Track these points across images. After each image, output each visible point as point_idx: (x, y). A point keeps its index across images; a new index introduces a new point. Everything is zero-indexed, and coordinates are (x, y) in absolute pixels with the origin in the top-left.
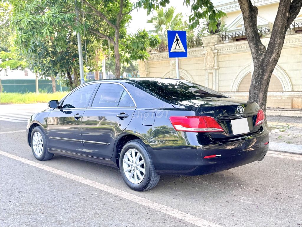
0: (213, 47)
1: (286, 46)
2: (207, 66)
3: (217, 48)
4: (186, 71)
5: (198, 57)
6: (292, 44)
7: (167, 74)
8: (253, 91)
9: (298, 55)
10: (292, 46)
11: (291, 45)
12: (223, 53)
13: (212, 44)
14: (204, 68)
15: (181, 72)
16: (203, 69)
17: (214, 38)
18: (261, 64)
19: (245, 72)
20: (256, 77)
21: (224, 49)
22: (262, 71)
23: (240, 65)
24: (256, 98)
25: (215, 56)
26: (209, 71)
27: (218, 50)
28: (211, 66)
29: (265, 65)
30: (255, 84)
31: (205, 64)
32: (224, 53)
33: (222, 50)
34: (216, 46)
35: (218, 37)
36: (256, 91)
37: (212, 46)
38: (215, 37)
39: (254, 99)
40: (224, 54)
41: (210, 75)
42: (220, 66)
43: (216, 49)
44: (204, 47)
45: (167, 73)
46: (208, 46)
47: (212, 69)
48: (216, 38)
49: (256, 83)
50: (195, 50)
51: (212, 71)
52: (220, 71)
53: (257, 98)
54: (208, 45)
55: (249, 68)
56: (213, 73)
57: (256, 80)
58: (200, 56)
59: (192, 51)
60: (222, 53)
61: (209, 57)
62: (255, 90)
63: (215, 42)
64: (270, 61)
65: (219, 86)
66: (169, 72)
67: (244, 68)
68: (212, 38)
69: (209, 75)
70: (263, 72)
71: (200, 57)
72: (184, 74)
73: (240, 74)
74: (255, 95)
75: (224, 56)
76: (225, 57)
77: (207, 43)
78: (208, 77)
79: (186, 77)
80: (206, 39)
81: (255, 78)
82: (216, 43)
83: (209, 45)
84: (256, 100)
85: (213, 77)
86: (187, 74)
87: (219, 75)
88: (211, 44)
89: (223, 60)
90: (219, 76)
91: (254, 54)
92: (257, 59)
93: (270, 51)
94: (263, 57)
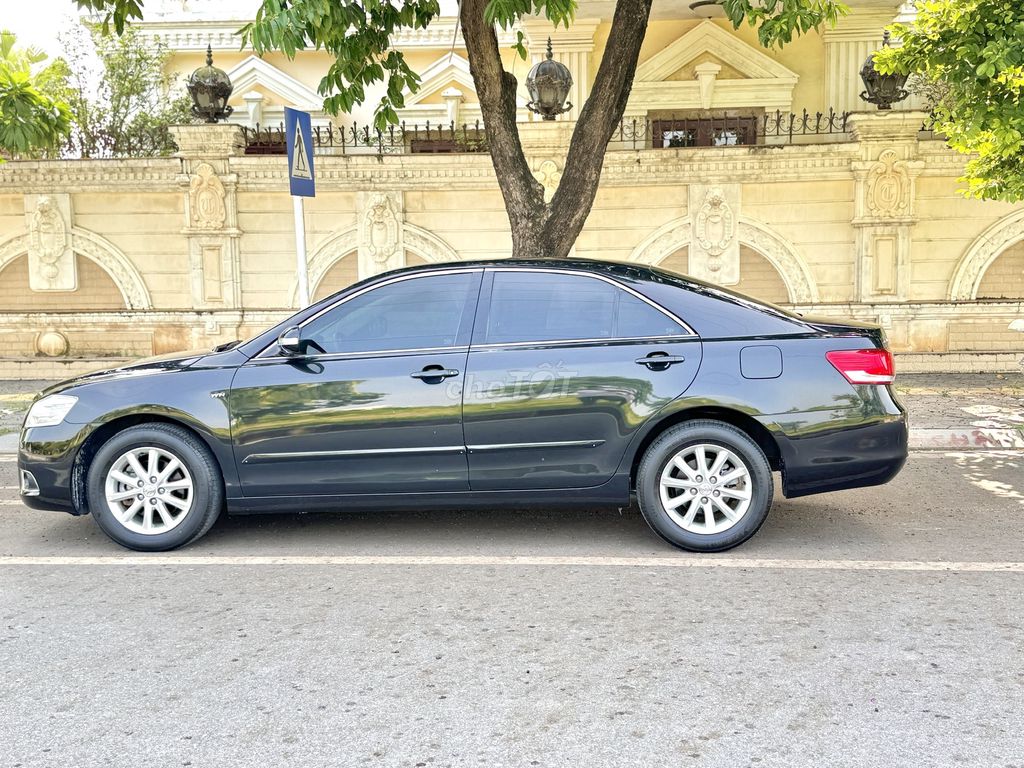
0: (220, 165)
1: (461, 184)
2: (199, 224)
3: (236, 167)
4: (101, 235)
5: (154, 191)
6: (479, 179)
7: (14, 244)
9: (490, 210)
10: (477, 186)
11: (474, 184)
12: (258, 186)
13: (218, 154)
14: (185, 230)
15: (80, 237)
16: (182, 232)
17: (224, 135)
18: (543, 233)
19: (336, 251)
21: (261, 175)
23: (316, 229)
25: (227, 192)
26: (205, 241)
27: (238, 176)
28: (213, 224)
31: (187, 215)
32: (263, 186)
33: (253, 175)
34: (232, 161)
35: (236, 134)
37: (214, 158)
38: (227, 133)
40: (259, 191)
41: (210, 256)
42: (245, 226)
43: (232, 172)
44: (182, 160)
45: (10, 241)
46: (198, 158)
47: (217, 235)
48: (232, 135)
50: (146, 165)
51: (218, 241)
52: (246, 243)
54: (200, 154)
55: (349, 238)
56: (223, 249)
58: (165, 187)
59: (133, 170)
60: (253, 186)
61: (204, 196)
63: (224, 146)
64: (571, 225)
65: (242, 292)
66: (18, 238)
67: (331, 239)
68: (214, 133)
69: (207, 253)
71: (164, 192)
72: (94, 248)
73: (322, 256)
75: (257, 195)
76: (260, 198)
77: (195, 146)
78: (203, 260)
79: (103, 258)
80: (190, 133)
82: (231, 153)
83: (204, 154)
85: (223, 262)
86: (107, 247)
87: (243, 256)
88: (210, 153)
89: (252, 208)
90: (243, 260)
91: (518, 203)
92: (528, 218)
93: (572, 201)
94: (550, 215)
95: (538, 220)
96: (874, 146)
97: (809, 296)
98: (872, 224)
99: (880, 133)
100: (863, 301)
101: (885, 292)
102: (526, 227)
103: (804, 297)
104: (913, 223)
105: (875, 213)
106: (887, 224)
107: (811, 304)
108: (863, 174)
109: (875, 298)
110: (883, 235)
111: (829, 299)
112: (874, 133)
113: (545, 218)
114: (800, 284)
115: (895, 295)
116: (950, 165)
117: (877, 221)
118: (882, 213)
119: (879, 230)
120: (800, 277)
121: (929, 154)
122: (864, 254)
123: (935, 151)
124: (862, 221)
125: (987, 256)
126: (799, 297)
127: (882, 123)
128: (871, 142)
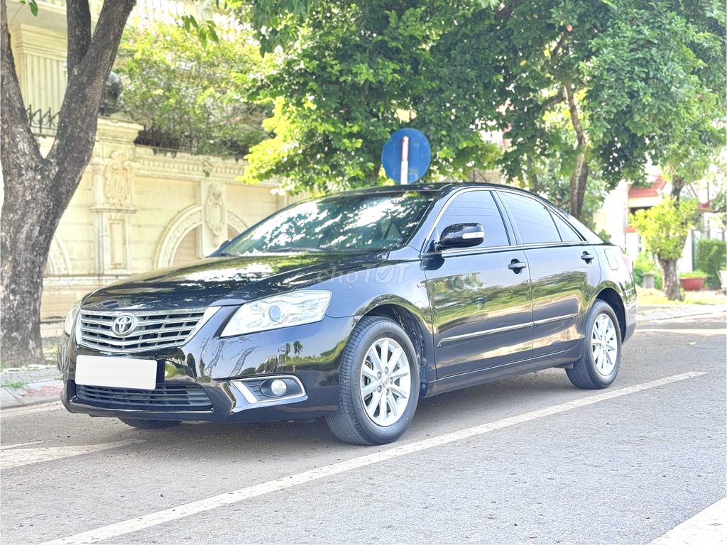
8: (29, 256)
18: (53, 186)
20: (43, 218)
22: (56, 205)
24: (35, 276)
29: (63, 190)
30: (37, 237)
36: (36, 256)
39: (31, 279)
49: (40, 233)
53: (38, 276)
57: (41, 228)
62: (35, 253)
70: (58, 206)
74: (34, 268)
81: (38, 222)
84: (35, 280)
91: (25, 154)
92: (35, 170)
93: (78, 158)
94: (57, 169)
95: (46, 173)
96: (107, 146)
97: (66, 269)
98: (110, 210)
99: (110, 136)
100: (106, 273)
101: (118, 266)
102: (34, 179)
103: (62, 270)
104: (135, 211)
105: (111, 200)
106: (119, 211)
107: (68, 275)
108: (102, 168)
109: (114, 271)
110: (115, 220)
111: (77, 272)
112: (107, 136)
113: (53, 172)
114: (59, 258)
115: (125, 268)
116: (153, 168)
117: (114, 208)
118: (116, 201)
119: (114, 215)
120: (59, 252)
121: (142, 158)
122: (104, 234)
123: (145, 156)
124: (102, 207)
125: (175, 240)
126: (59, 269)
127: (112, 129)
128: (106, 143)
